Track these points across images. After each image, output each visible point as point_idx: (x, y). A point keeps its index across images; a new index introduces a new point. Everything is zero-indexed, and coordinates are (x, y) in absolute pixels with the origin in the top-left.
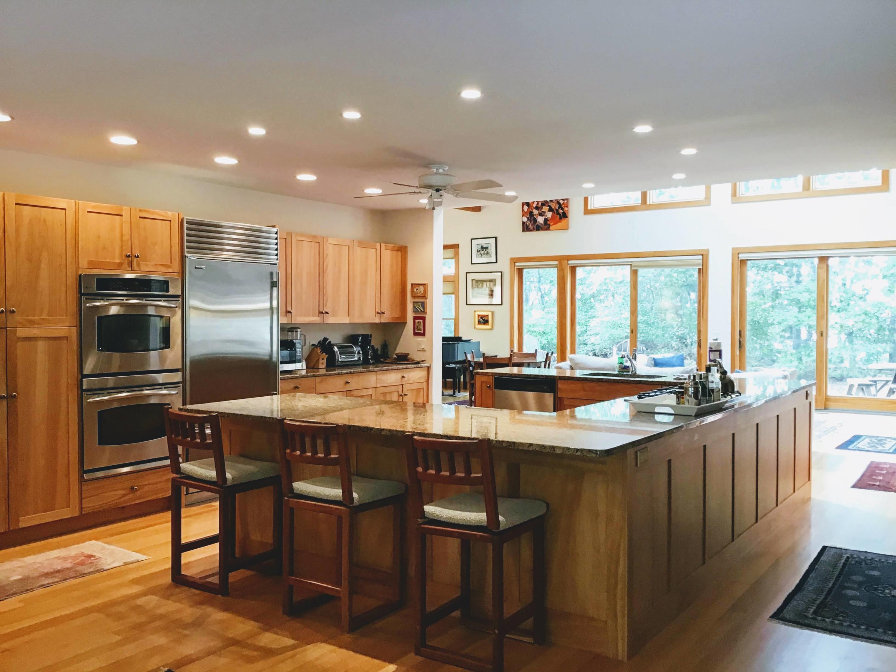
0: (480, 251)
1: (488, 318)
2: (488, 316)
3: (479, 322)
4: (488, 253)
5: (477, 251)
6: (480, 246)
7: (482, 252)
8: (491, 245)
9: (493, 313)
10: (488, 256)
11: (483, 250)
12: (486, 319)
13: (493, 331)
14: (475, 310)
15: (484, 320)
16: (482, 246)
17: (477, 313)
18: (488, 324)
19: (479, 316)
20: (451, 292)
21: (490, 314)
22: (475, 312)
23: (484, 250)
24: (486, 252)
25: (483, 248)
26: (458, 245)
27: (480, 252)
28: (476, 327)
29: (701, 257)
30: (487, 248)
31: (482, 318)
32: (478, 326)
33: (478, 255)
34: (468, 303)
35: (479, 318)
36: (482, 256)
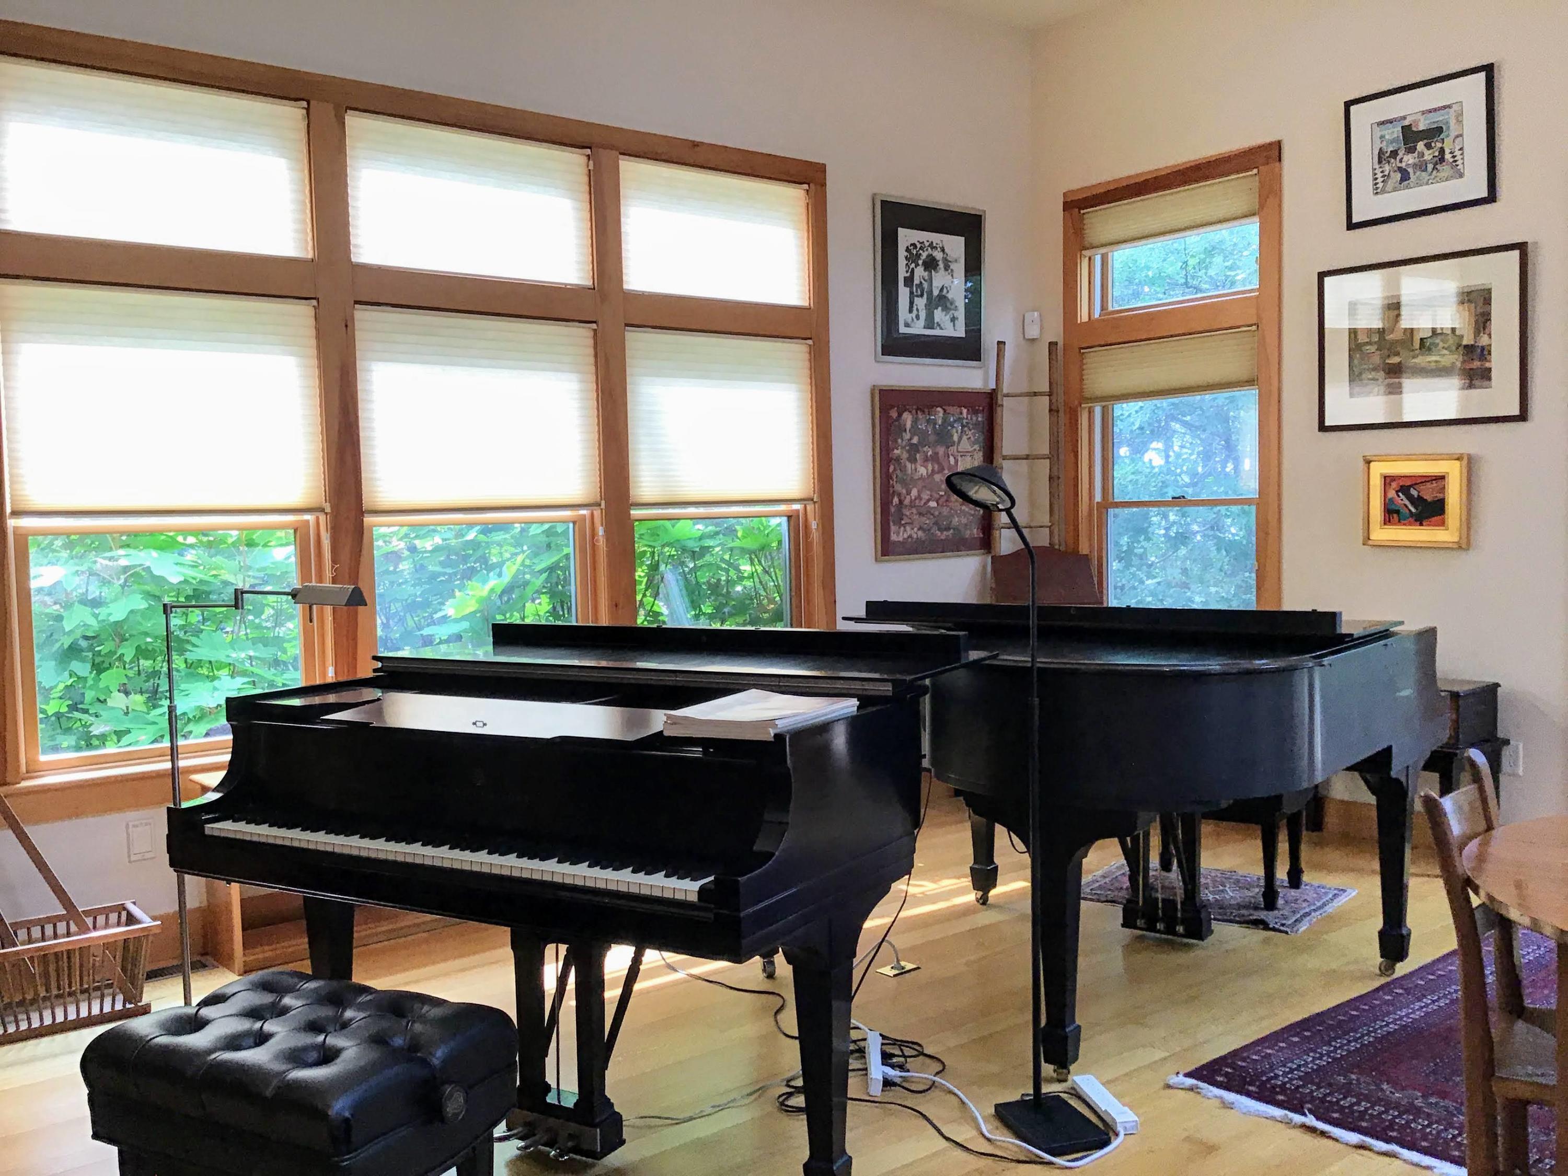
0: (1394, 154)
1: (1443, 489)
2: (1441, 479)
3: (1391, 514)
4: (1440, 160)
5: (1382, 157)
6: (1395, 132)
7: (1410, 159)
8: (1459, 115)
9: (1470, 464)
10: (1445, 170)
11: (1411, 150)
12: (1428, 497)
13: (1471, 557)
14: (1369, 453)
15: (1418, 501)
16: (1406, 129)
17: (1379, 469)
18: (1442, 524)
19: (1388, 480)
20: (1244, 375)
21: (1453, 471)
22: (1368, 462)
23: (1421, 146)
24: (1428, 155)
25: (1410, 136)
26: (1279, 144)
27: (1395, 163)
28: (1373, 536)
30: (1435, 132)
31: (1404, 490)
32: (1382, 534)
33: (1386, 177)
34: (1328, 423)
35: (1392, 494)
36: (1405, 176)
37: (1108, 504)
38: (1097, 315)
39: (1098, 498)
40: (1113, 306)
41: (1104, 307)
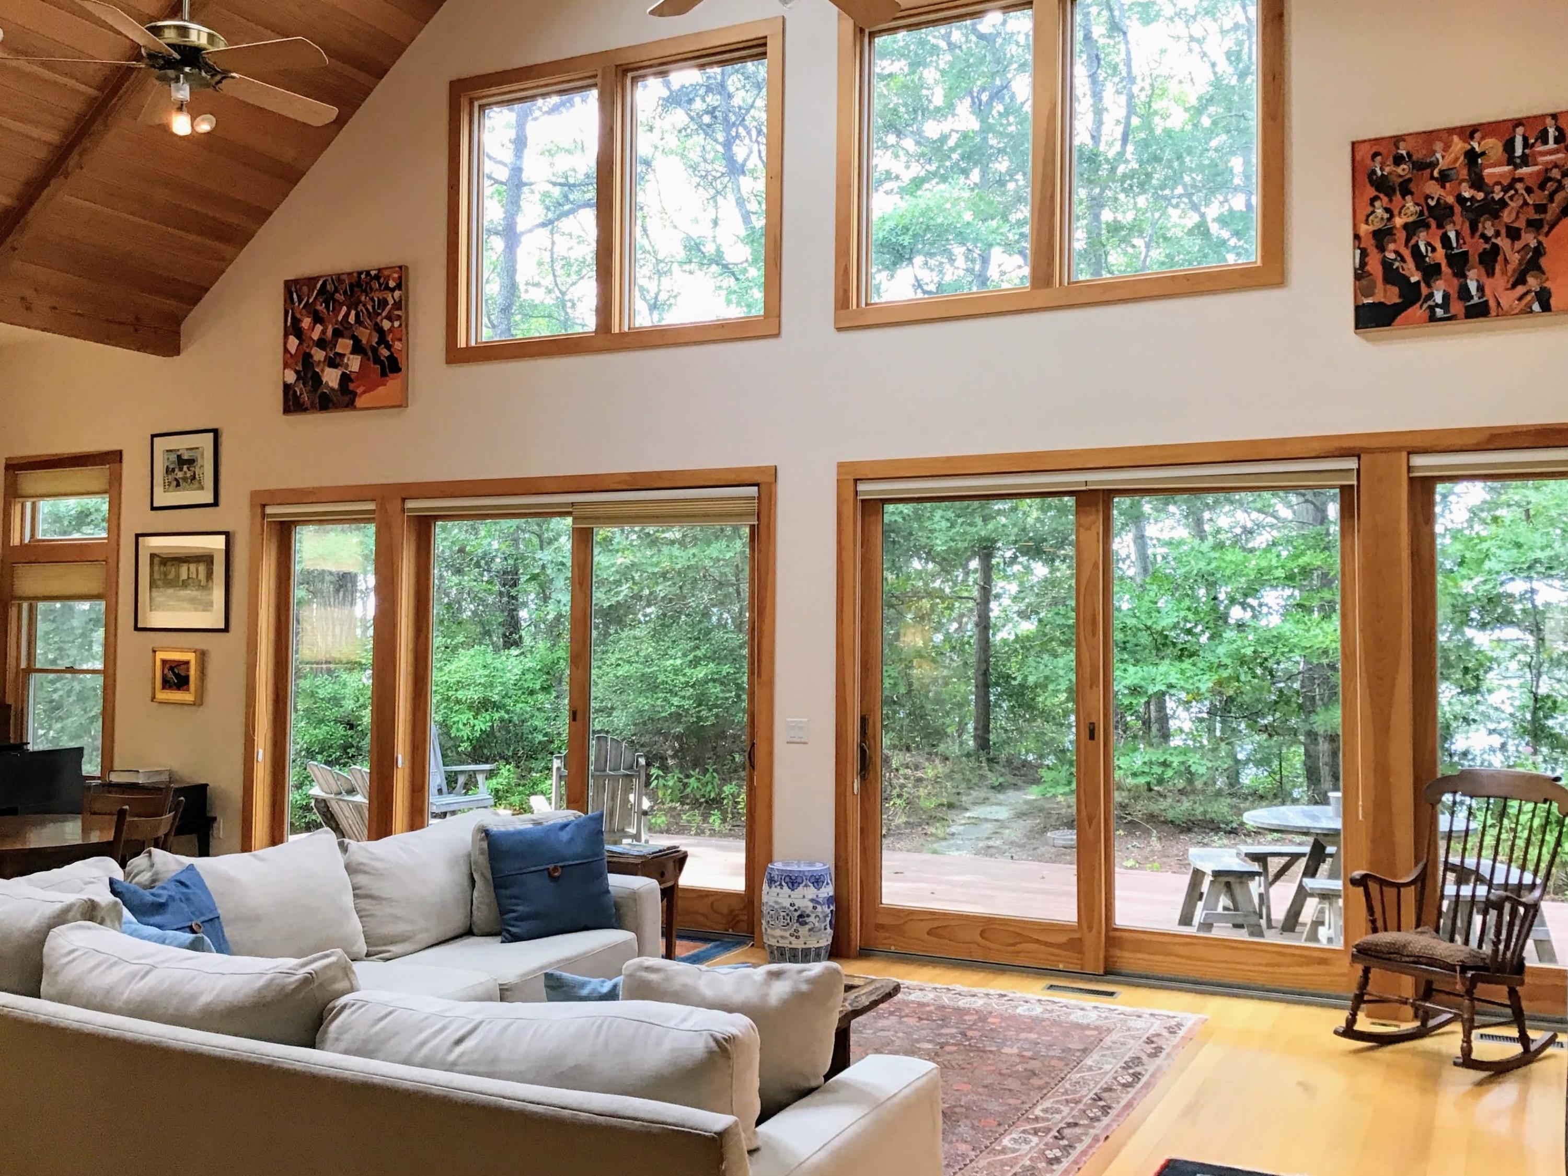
0: (173, 470)
1: (188, 670)
2: (187, 663)
3: (165, 683)
4: (193, 478)
5: (168, 471)
6: (173, 457)
7: (180, 475)
8: (202, 454)
9: (202, 655)
10: (196, 484)
11: (181, 470)
12: (182, 674)
13: (200, 709)
14: (157, 646)
15: (177, 676)
16: (179, 457)
17: (160, 656)
18: (188, 690)
19: (164, 662)
20: (99, 591)
22: (154, 651)
23: (185, 468)
24: (189, 474)
25: (181, 462)
26: (120, 452)
27: (173, 474)
28: (157, 697)
29: (753, 491)
30: (191, 462)
31: (171, 669)
32: (162, 695)
33: (170, 483)
34: (140, 626)
35: (166, 671)
36: (178, 485)
37: (30, 670)
38: (27, 541)
39: (23, 665)
40: (40, 536)
41: (33, 535)
